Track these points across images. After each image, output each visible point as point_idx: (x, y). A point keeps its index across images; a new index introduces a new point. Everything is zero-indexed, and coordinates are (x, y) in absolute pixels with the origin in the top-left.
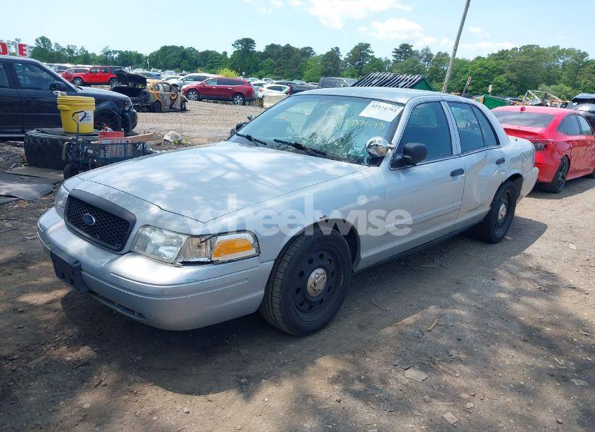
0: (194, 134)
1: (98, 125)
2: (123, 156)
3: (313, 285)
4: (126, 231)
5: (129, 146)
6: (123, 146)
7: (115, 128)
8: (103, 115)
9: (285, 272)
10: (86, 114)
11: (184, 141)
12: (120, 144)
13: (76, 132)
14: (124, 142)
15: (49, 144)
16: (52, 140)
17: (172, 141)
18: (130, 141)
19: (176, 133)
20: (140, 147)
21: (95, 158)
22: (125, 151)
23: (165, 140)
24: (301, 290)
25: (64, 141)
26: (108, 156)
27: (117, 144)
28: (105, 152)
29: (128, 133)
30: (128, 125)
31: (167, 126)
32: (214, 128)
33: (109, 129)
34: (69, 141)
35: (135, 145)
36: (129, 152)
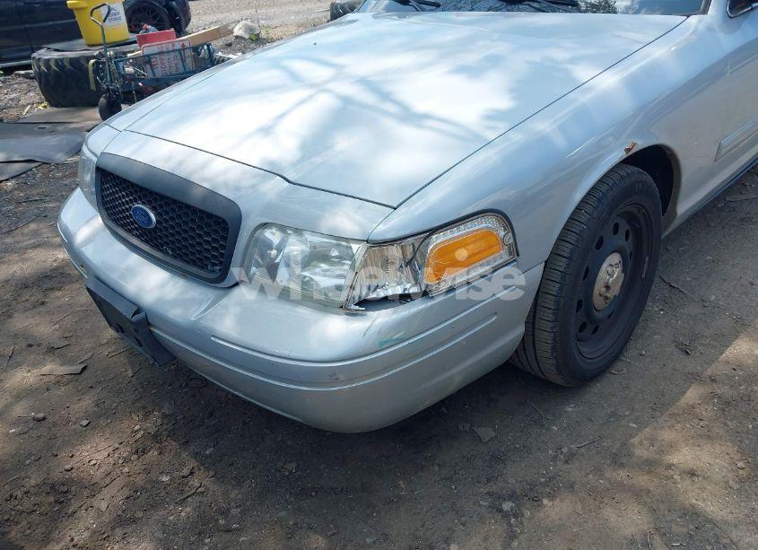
0: (276, 22)
1: (134, 26)
2: (181, 70)
3: (604, 289)
4: (225, 239)
5: (188, 53)
6: (177, 53)
7: (160, 27)
8: (140, 12)
9: (563, 278)
10: (109, 7)
11: (263, 35)
12: (173, 51)
13: (101, 41)
14: (178, 46)
15: (69, 67)
16: (72, 61)
17: (247, 36)
18: (187, 45)
19: (250, 23)
20: (204, 52)
21: (140, 80)
22: (183, 61)
23: (237, 37)
24: (584, 304)
25: (88, 59)
26: (159, 73)
27: (168, 52)
28: (152, 69)
29: (180, 32)
30: (179, 21)
31: (235, 16)
32: (300, 7)
33: (152, 29)
34: (93, 57)
35: (196, 49)
36: (190, 63)
